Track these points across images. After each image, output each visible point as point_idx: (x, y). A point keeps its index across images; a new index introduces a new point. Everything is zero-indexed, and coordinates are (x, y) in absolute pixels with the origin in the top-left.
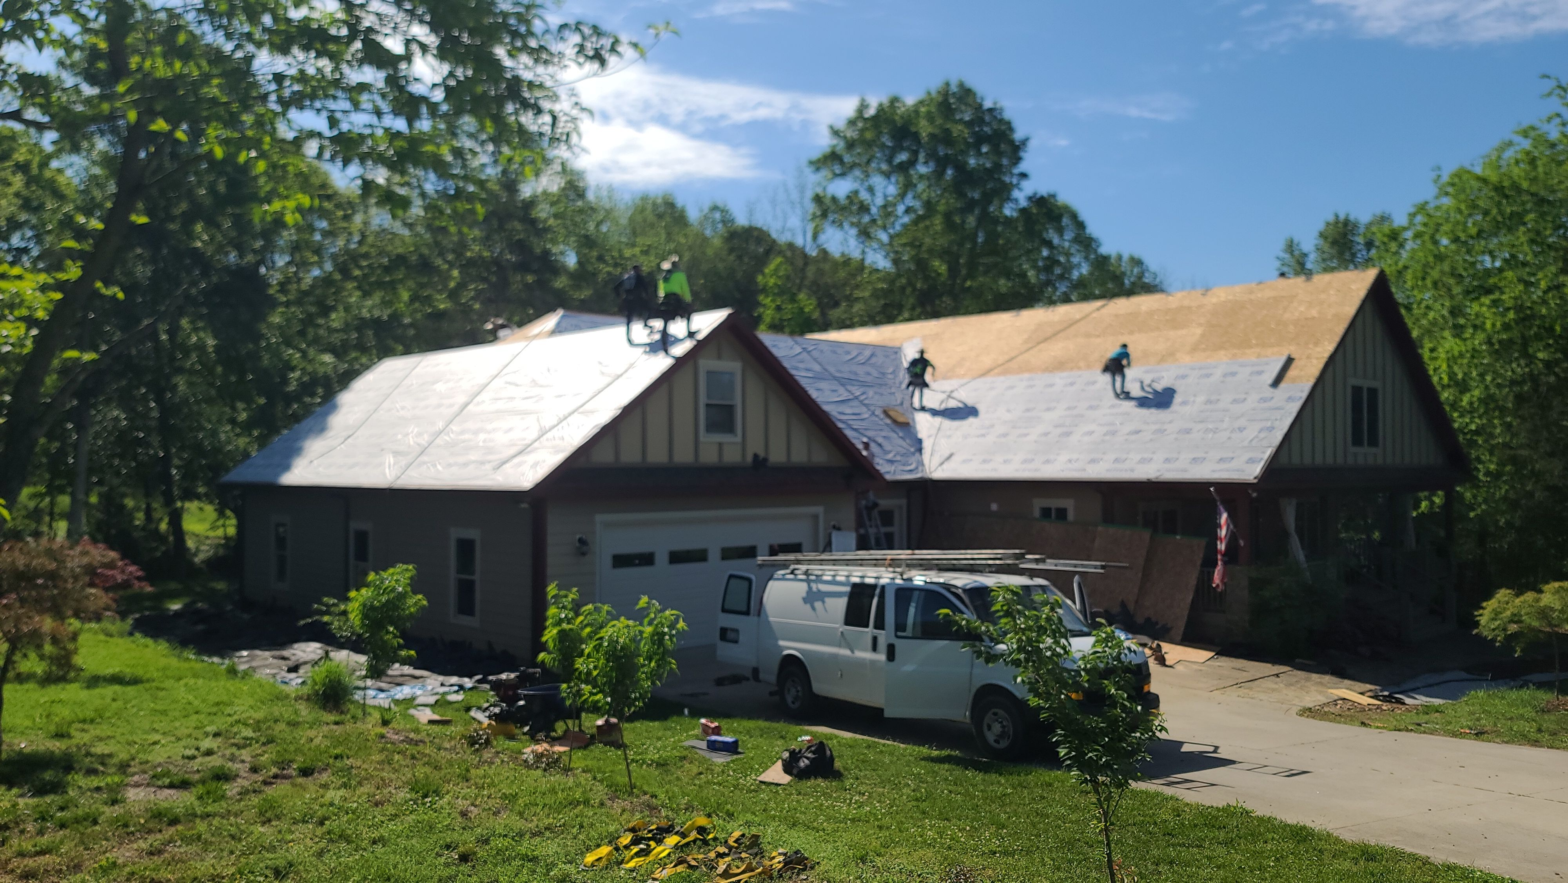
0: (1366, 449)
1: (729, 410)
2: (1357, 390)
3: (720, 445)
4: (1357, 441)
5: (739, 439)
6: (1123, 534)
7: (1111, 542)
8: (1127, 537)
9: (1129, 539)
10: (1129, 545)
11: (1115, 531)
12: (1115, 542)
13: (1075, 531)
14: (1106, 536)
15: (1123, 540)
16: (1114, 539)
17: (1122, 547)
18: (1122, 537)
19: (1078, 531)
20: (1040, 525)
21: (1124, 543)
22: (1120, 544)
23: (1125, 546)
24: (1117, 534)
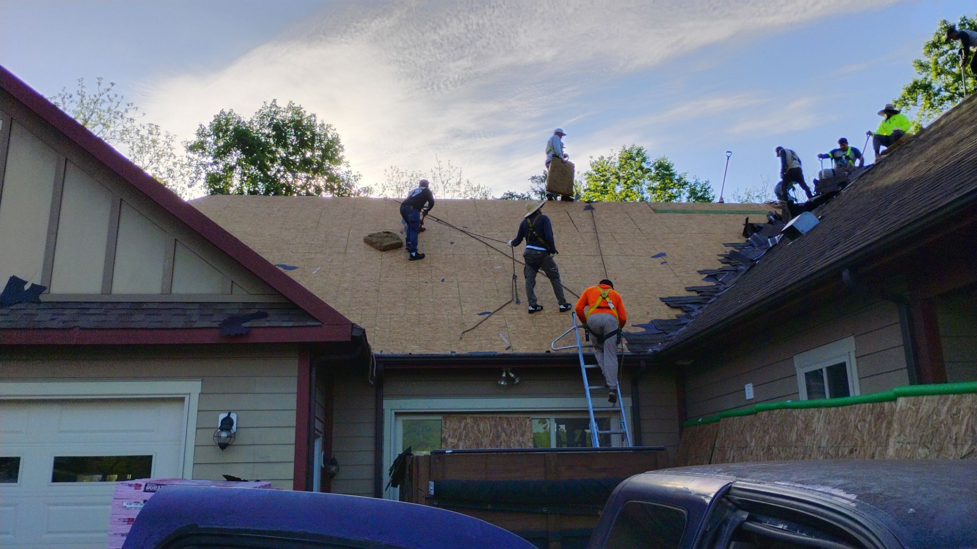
6: (954, 411)
7: (923, 441)
8: (963, 420)
9: (970, 425)
10: (970, 443)
11: (936, 405)
12: (932, 440)
13: (859, 421)
14: (912, 425)
15: (955, 430)
16: (931, 431)
17: (949, 453)
18: (950, 420)
19: (864, 420)
20: (803, 418)
21: (956, 439)
22: (946, 443)
23: (959, 447)
24: (938, 415)
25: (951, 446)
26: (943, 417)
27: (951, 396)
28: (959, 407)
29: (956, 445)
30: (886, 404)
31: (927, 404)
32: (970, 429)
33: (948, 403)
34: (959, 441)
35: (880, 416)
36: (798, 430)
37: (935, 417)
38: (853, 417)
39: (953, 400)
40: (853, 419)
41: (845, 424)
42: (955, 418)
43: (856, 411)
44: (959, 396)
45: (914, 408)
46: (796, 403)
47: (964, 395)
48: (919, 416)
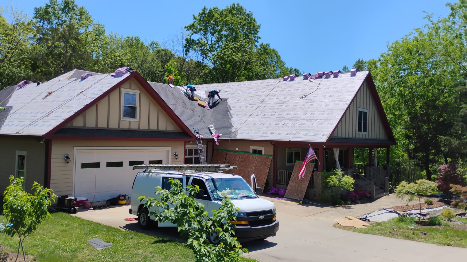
0: (362, 133)
1: (134, 108)
2: (360, 112)
3: (130, 122)
4: (360, 130)
5: (137, 120)
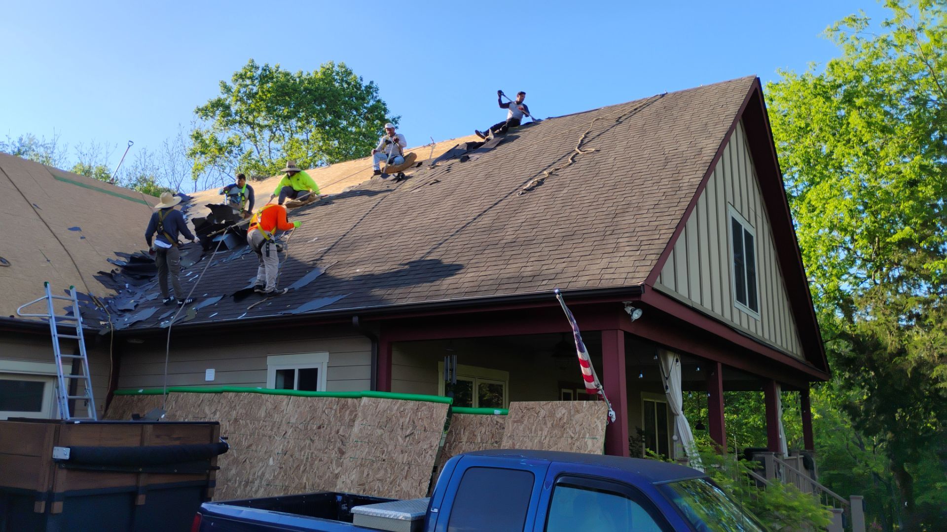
0: (747, 310)
2: (736, 225)
4: (741, 296)
6: (402, 409)
7: (380, 425)
8: (407, 414)
9: (412, 418)
10: (411, 428)
11: (390, 404)
12: (386, 425)
13: (326, 408)
14: (372, 415)
15: (401, 421)
16: (386, 419)
17: (398, 433)
18: (399, 414)
19: (331, 408)
20: (272, 402)
21: (402, 426)
22: (395, 428)
23: (404, 430)
24: (391, 410)
25: (399, 429)
26: (394, 412)
27: (400, 401)
28: (406, 408)
29: (402, 429)
30: (350, 400)
31: (383, 404)
32: (411, 421)
33: (398, 405)
34: (404, 427)
35: (344, 407)
36: (266, 409)
37: (389, 412)
38: (321, 405)
39: (401, 404)
40: (321, 407)
41: (313, 409)
42: (402, 413)
43: (324, 401)
44: (405, 401)
45: (374, 405)
46: (264, 390)
47: (408, 401)
48: (378, 410)
